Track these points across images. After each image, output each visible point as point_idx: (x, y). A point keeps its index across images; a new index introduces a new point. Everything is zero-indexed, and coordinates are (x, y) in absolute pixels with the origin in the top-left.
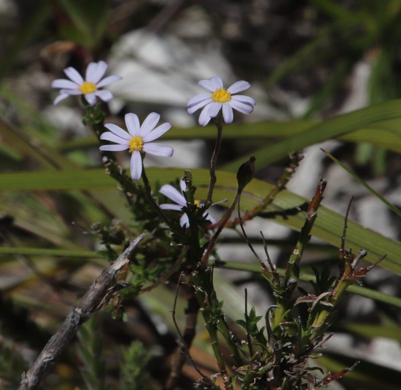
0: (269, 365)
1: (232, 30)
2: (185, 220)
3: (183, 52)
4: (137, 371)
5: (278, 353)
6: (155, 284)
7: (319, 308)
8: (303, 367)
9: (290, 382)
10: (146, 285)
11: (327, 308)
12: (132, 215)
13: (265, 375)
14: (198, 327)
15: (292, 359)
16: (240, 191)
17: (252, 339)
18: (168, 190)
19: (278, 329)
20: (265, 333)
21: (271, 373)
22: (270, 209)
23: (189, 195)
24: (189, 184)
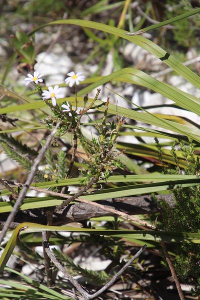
0: (101, 153)
1: (69, 49)
2: (70, 115)
3: (56, 57)
4: (63, 159)
5: (103, 149)
6: (64, 133)
7: (113, 134)
8: (111, 152)
9: (108, 157)
10: (62, 134)
11: (116, 134)
12: (54, 114)
13: (101, 156)
14: (78, 143)
15: (108, 150)
16: (85, 104)
17: (96, 146)
18: (64, 106)
19: (102, 142)
20: (99, 144)
21: (102, 155)
22: (93, 106)
23: (70, 108)
24: (70, 104)
